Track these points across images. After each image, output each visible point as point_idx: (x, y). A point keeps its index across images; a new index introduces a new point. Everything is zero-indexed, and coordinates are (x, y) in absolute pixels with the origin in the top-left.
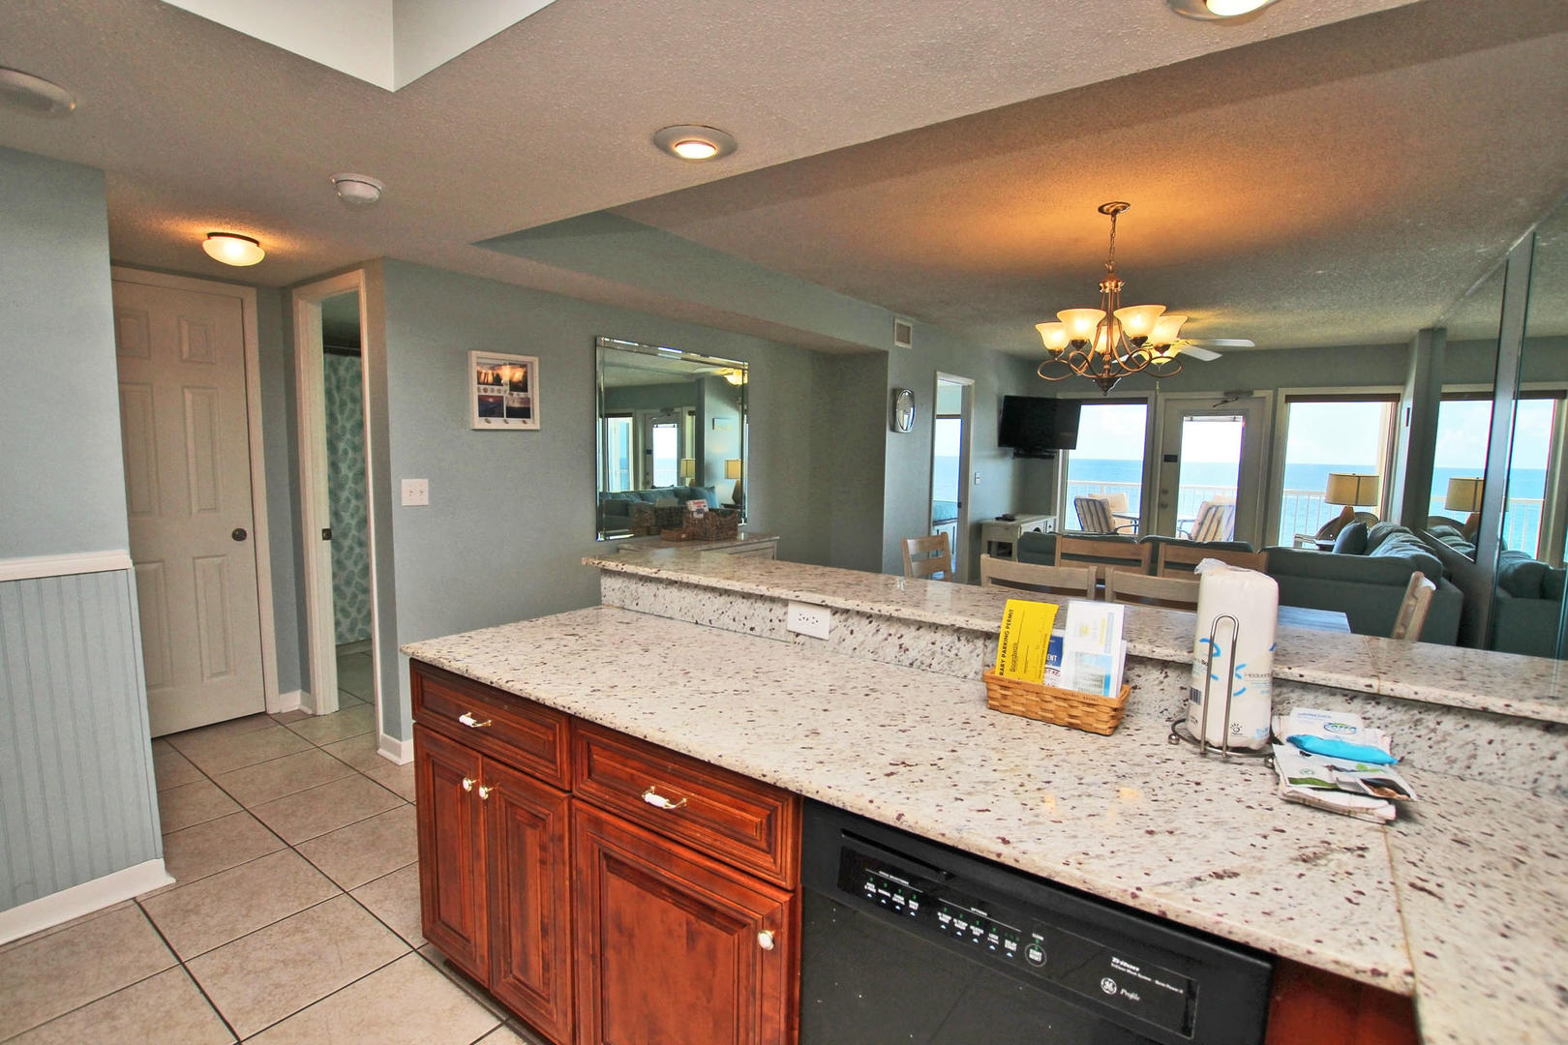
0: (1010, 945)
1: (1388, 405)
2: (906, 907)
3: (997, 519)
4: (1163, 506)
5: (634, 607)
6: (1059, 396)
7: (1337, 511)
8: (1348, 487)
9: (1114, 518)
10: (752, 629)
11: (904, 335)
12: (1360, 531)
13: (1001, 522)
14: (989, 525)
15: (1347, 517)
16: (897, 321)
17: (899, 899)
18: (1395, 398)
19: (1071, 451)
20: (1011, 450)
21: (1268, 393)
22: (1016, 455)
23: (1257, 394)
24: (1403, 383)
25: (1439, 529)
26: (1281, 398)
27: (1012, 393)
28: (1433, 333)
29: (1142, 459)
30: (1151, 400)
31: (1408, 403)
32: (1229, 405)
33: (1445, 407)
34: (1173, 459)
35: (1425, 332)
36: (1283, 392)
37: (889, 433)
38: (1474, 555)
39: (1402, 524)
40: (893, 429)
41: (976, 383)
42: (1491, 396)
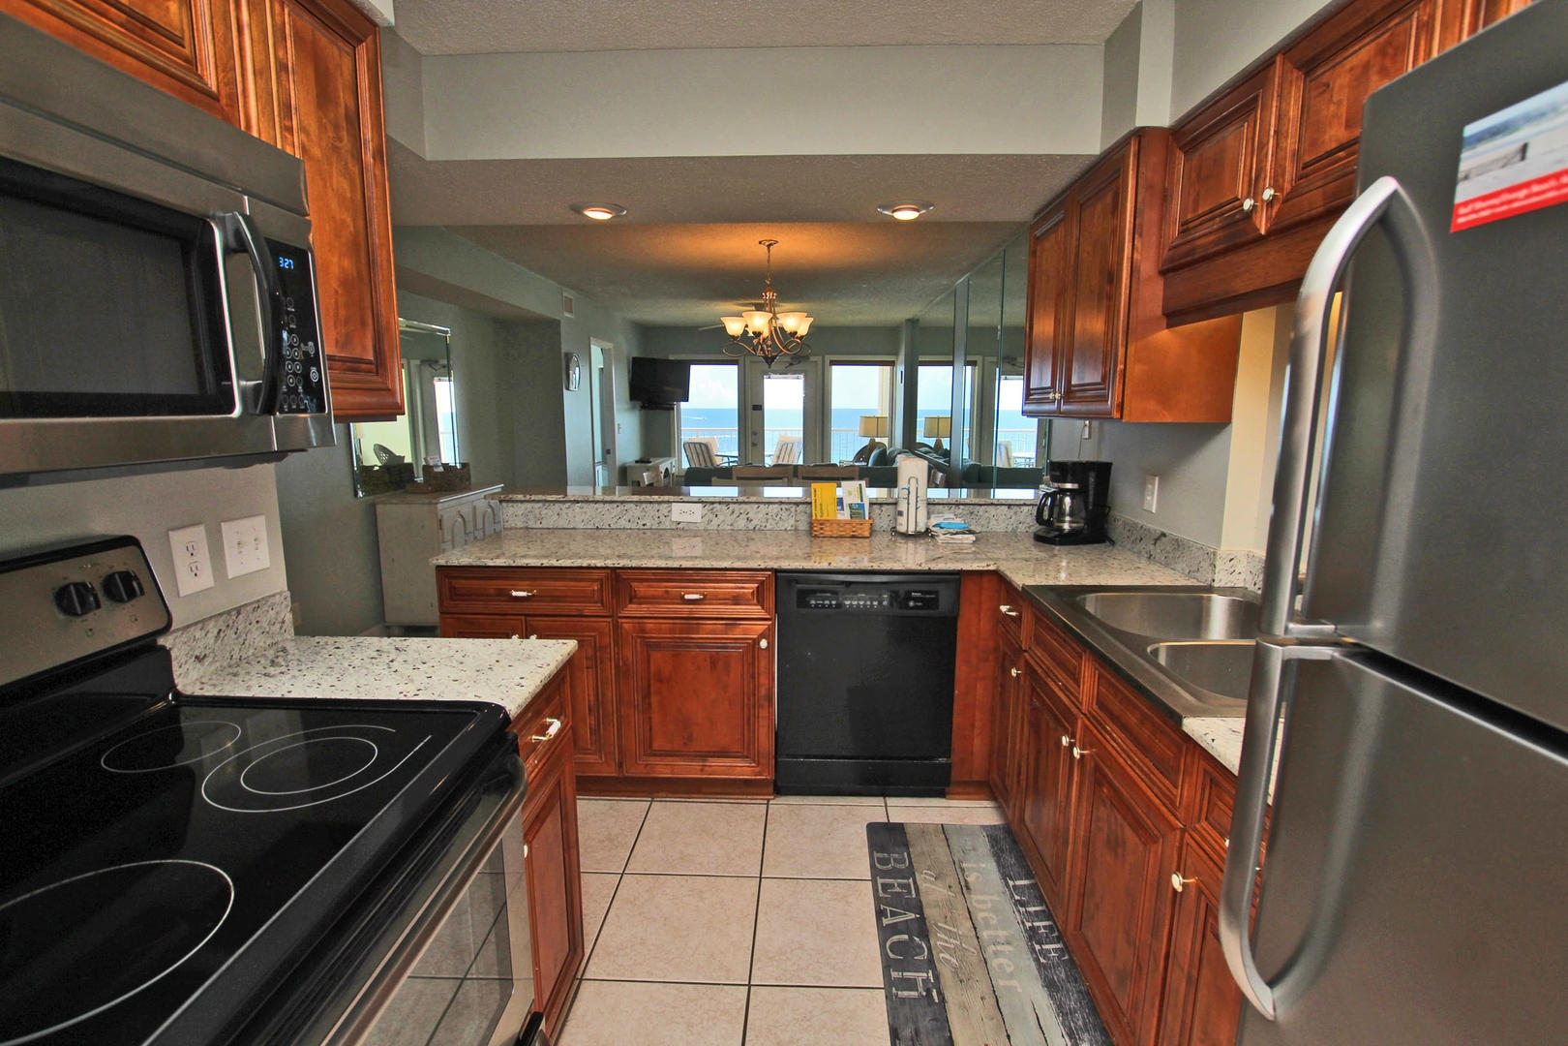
0: (875, 603)
1: (888, 368)
2: (831, 605)
3: (637, 462)
4: (754, 445)
5: (539, 525)
6: (671, 358)
7: (866, 442)
8: (871, 424)
9: (716, 458)
10: (644, 525)
11: (568, 306)
12: (883, 453)
13: (638, 464)
14: (630, 467)
15: (872, 446)
16: (565, 294)
17: (827, 602)
18: (892, 364)
19: (682, 403)
20: (638, 404)
21: (818, 359)
22: (643, 407)
23: (812, 359)
24: (896, 354)
25: (924, 449)
26: (827, 362)
27: (635, 355)
28: (913, 322)
29: (737, 407)
30: (741, 362)
31: (901, 368)
32: (794, 368)
33: (922, 371)
34: (759, 408)
35: (908, 320)
36: (828, 358)
37: (565, 391)
38: (949, 462)
39: (904, 447)
40: (568, 389)
41: (614, 347)
42: (951, 363)
